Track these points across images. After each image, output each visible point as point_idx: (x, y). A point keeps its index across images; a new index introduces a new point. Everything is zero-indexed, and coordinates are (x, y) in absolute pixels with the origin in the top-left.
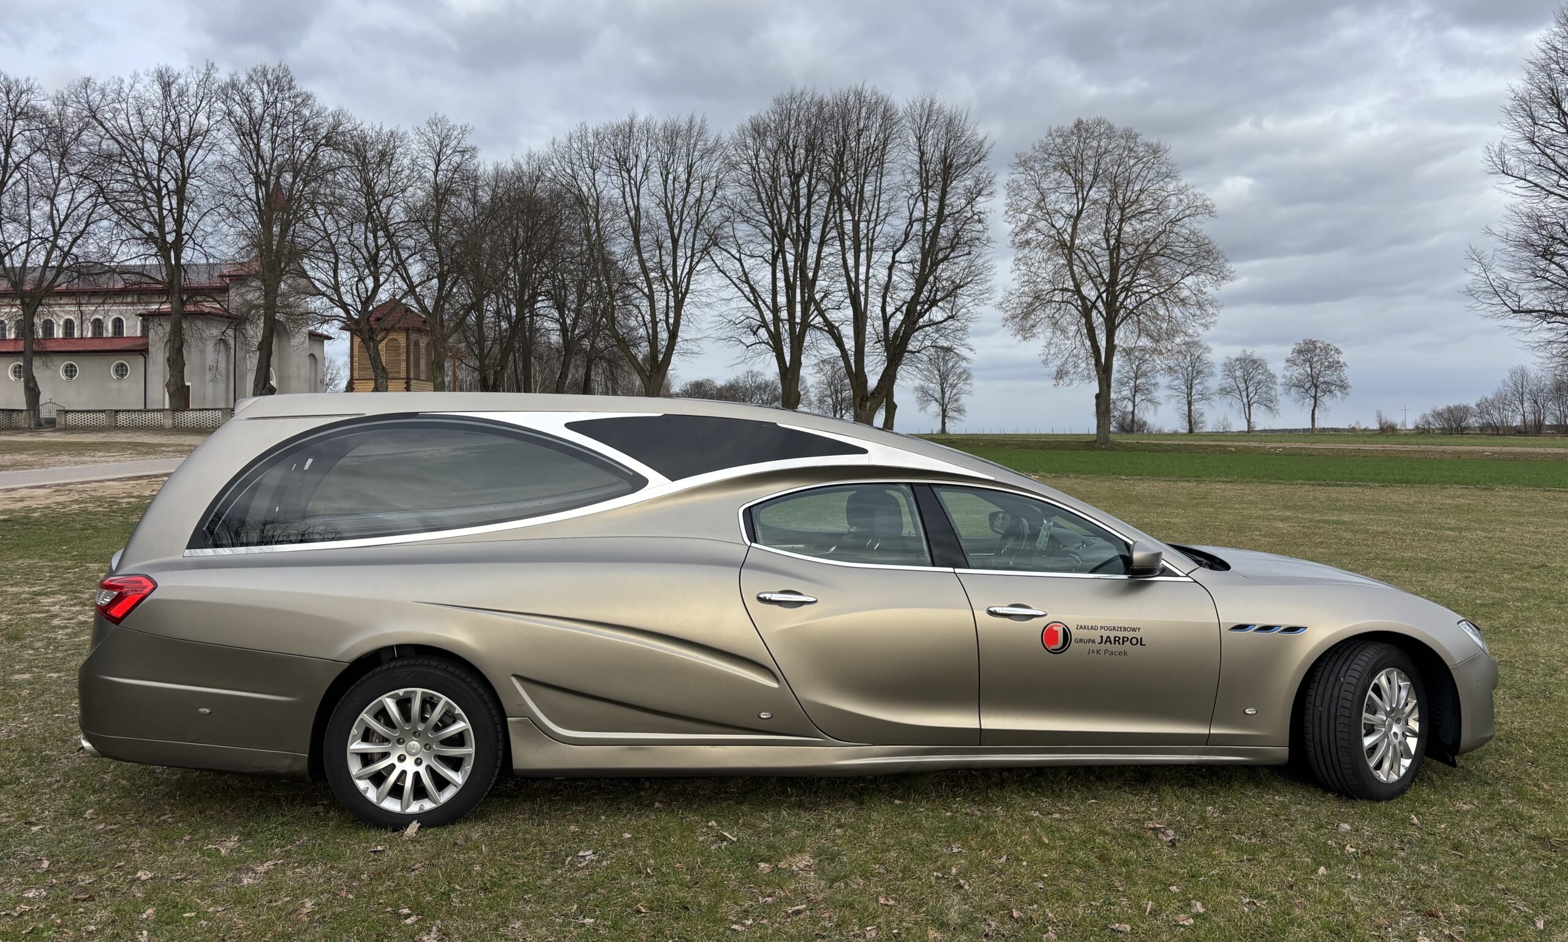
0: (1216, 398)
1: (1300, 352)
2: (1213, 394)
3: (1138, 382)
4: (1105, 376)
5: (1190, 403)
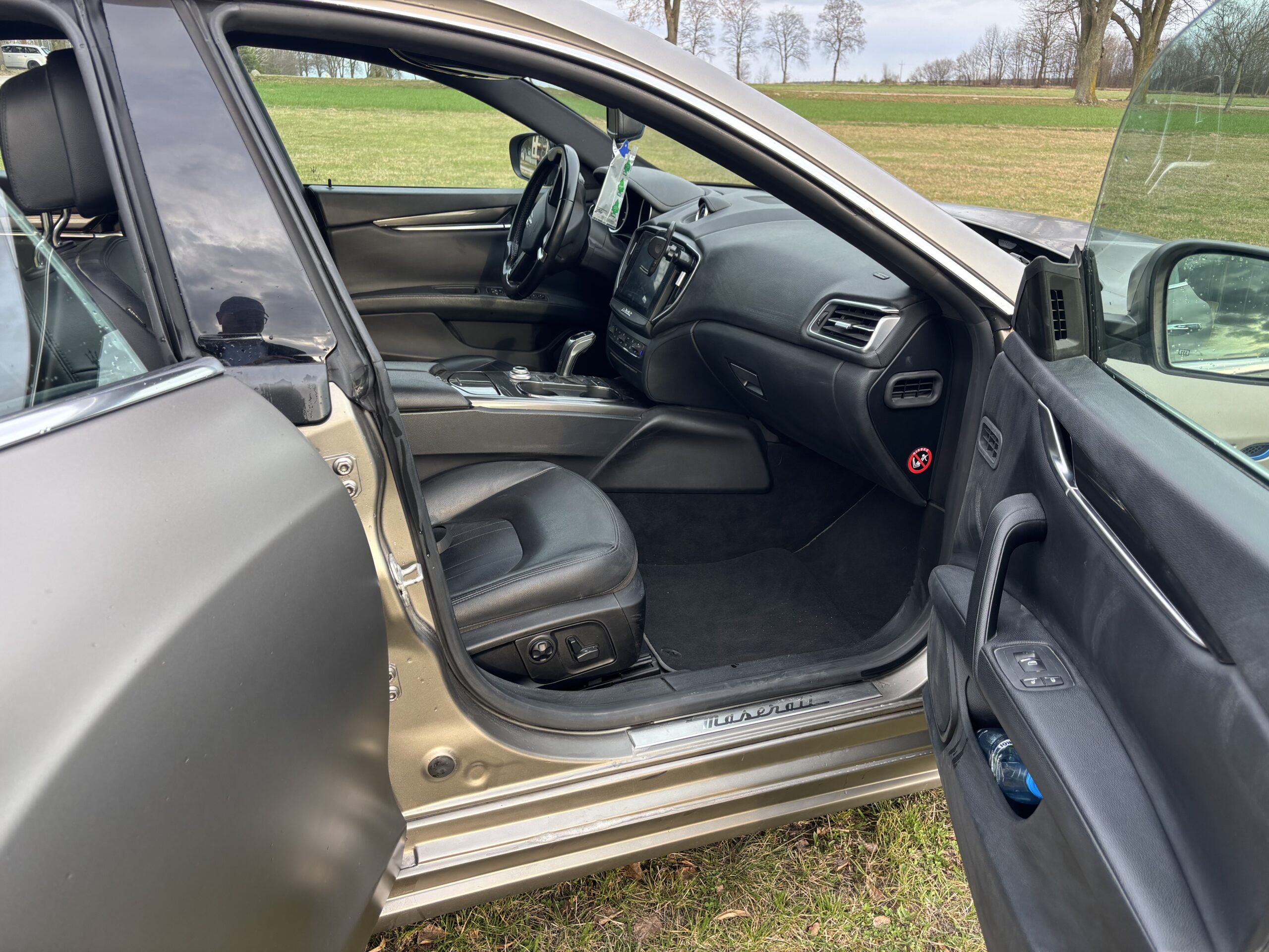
3: (697, 34)
4: (672, 20)
5: (739, 55)
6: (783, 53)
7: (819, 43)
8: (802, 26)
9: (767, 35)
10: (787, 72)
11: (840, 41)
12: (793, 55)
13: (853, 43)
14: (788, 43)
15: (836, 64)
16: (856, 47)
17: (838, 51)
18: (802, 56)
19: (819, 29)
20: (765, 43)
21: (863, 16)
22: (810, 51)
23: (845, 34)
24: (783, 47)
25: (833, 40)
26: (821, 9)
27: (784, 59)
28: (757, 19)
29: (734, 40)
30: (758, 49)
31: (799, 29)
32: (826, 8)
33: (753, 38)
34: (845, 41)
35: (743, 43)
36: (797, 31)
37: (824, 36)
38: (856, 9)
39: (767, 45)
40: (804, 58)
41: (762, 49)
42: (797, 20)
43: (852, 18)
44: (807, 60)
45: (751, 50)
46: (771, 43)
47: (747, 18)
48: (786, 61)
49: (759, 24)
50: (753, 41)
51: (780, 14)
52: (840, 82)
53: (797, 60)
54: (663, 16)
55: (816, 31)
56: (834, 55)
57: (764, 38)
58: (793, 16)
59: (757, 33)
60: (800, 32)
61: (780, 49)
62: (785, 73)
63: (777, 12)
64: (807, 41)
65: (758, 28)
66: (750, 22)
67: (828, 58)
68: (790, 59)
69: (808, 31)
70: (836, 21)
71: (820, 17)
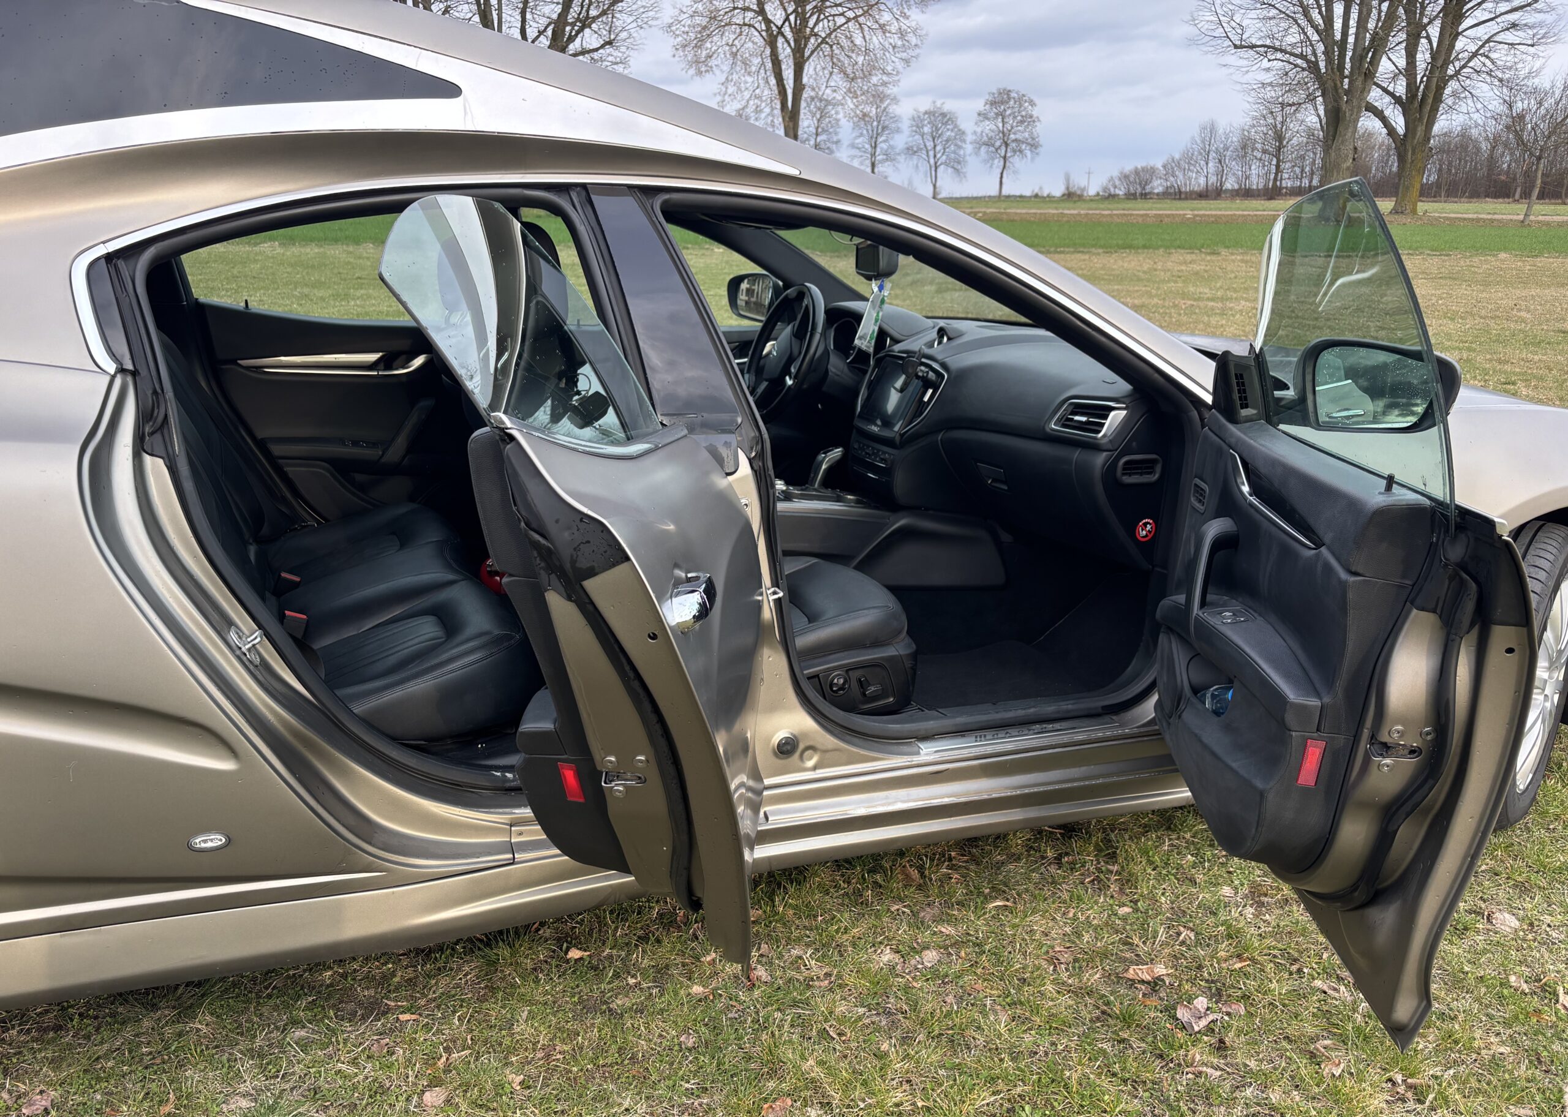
1: (993, 103)
3: (819, 139)
4: (791, 125)
5: (873, 165)
6: (932, 161)
7: (980, 148)
8: (956, 126)
9: (911, 139)
10: (938, 184)
11: (1007, 145)
12: (945, 163)
13: (1023, 147)
14: (938, 148)
15: (1002, 174)
16: (1028, 153)
17: (1005, 158)
18: (957, 165)
19: (979, 130)
20: (908, 149)
21: (1035, 113)
22: (968, 158)
23: (1012, 136)
24: (931, 153)
25: (998, 144)
26: (980, 105)
27: (933, 169)
28: (896, 119)
29: (867, 146)
30: (899, 157)
31: (952, 130)
32: (986, 103)
33: (892, 143)
34: (1014, 145)
35: (878, 150)
36: (949, 133)
37: (985, 139)
38: (1027, 104)
39: (911, 151)
40: (959, 167)
41: (903, 156)
42: (949, 120)
43: (1022, 116)
44: (964, 170)
45: (889, 157)
46: (915, 149)
47: (883, 118)
48: (936, 171)
49: (900, 125)
50: (892, 147)
51: (926, 113)
52: (1008, 197)
53: (950, 170)
54: (779, 120)
55: (975, 133)
56: (998, 163)
57: (906, 143)
58: (944, 115)
59: (897, 136)
60: (953, 134)
61: (928, 156)
62: (935, 186)
63: (922, 109)
64: (964, 145)
65: (898, 130)
66: (887, 123)
67: (991, 167)
68: (941, 169)
69: (964, 133)
70: (1000, 120)
71: (979, 114)
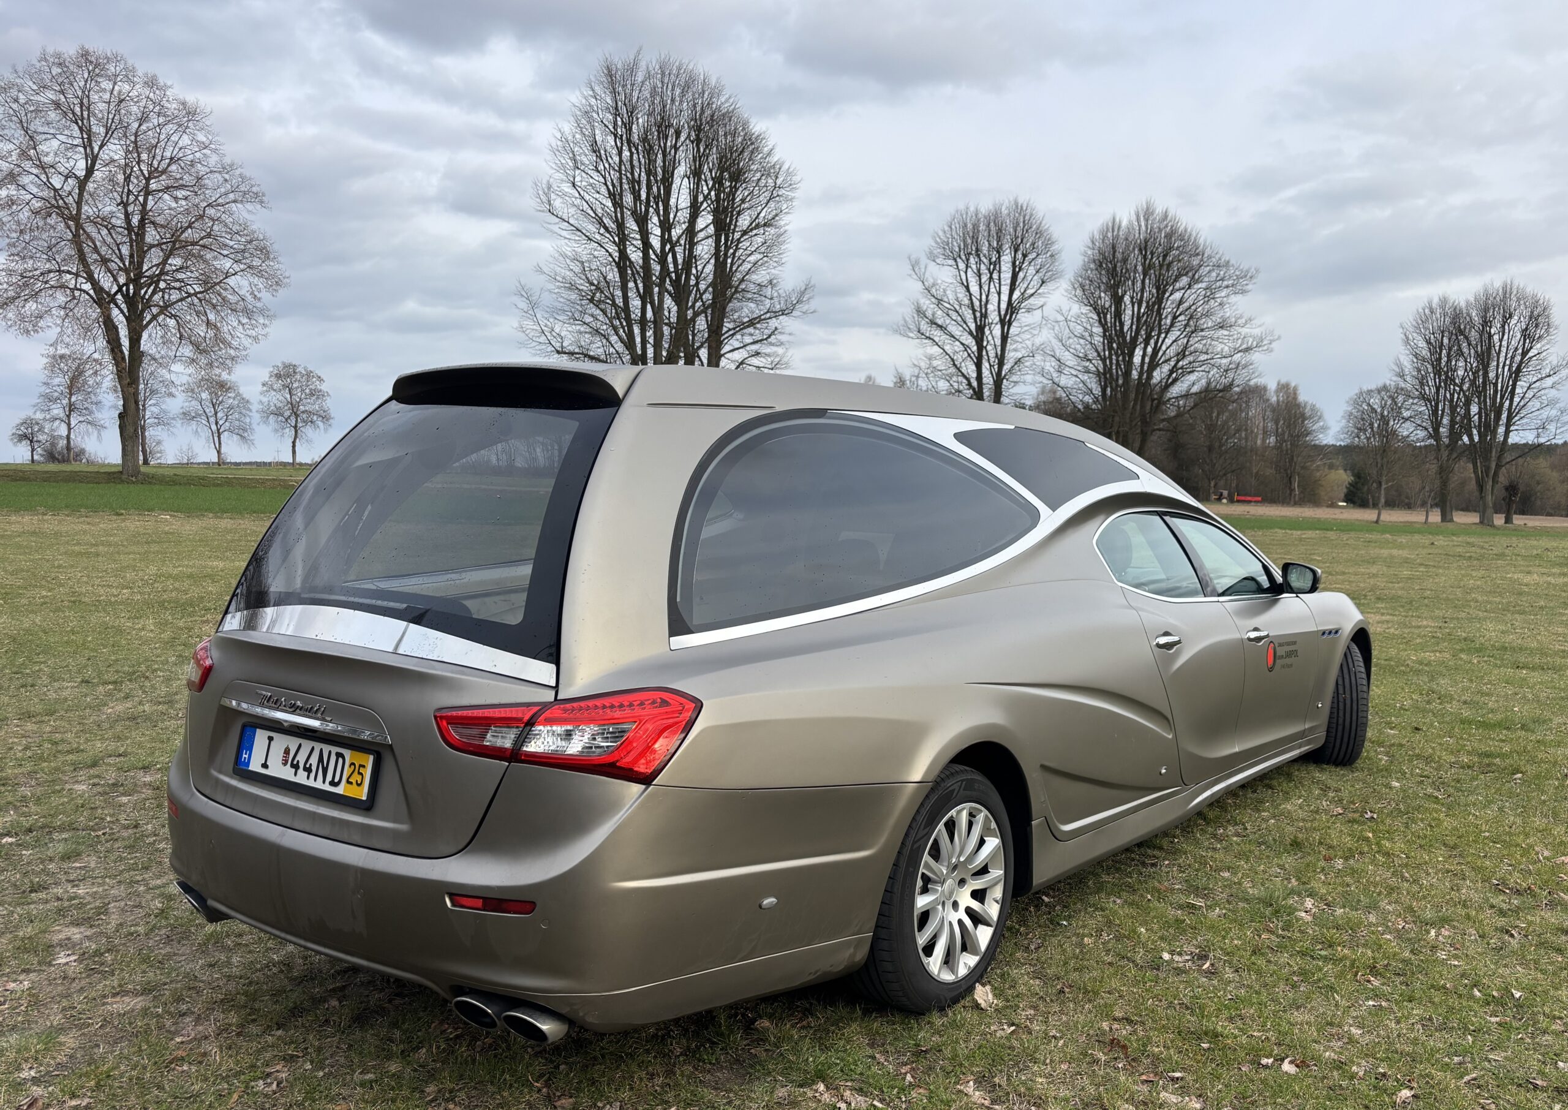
0: (178, 423)
1: (278, 376)
2: (173, 419)
6: (214, 427)
8: (238, 394)
11: (297, 416)
12: (229, 430)
13: (315, 418)
14: (220, 415)
15: (294, 443)
16: (320, 424)
17: (295, 427)
18: (243, 433)
19: (265, 400)
21: (324, 387)
23: (302, 408)
24: (212, 420)
25: (287, 414)
27: (216, 435)
31: (234, 399)
34: (304, 416)
36: (232, 401)
37: (273, 408)
38: (314, 379)
40: (246, 434)
42: (229, 388)
43: (310, 390)
44: (252, 438)
48: (219, 437)
51: (203, 380)
52: (301, 464)
53: (236, 437)
55: (261, 402)
56: (289, 433)
58: (223, 383)
61: (208, 422)
62: (218, 451)
64: (249, 414)
69: (248, 402)
70: (287, 392)
71: (264, 385)
